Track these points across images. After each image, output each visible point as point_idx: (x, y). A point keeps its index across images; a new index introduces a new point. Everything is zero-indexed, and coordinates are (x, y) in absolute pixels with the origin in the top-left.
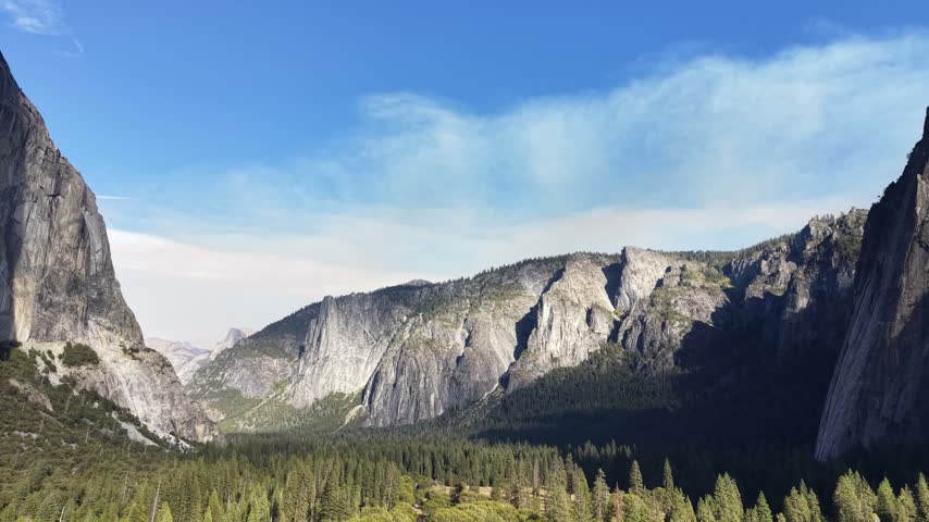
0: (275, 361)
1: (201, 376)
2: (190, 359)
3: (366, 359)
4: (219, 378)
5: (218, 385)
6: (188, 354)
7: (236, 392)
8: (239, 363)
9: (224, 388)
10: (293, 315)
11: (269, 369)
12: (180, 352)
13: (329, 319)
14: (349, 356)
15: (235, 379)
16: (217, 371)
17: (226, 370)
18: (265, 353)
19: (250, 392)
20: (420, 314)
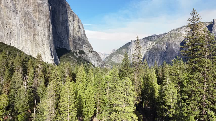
0: (122, 55)
1: (107, 59)
2: (105, 56)
5: (109, 60)
6: (105, 55)
7: (114, 62)
8: (114, 56)
9: (112, 61)
10: (125, 45)
11: (120, 57)
13: (133, 45)
16: (110, 58)
17: (112, 57)
18: (119, 53)
19: (117, 62)
20: (155, 43)
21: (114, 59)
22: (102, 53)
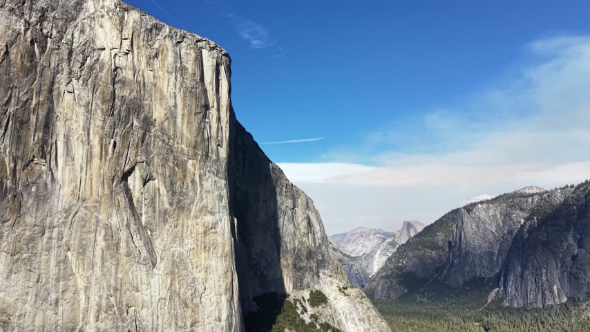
0: (434, 252)
1: (390, 263)
2: (384, 240)
3: (496, 252)
4: (401, 264)
5: (397, 268)
6: (382, 236)
7: (412, 274)
8: (411, 254)
9: (404, 271)
10: (440, 219)
11: (431, 259)
12: (377, 235)
13: (465, 225)
14: (483, 250)
15: (410, 265)
16: (399, 259)
17: (403, 259)
18: (427, 247)
19: (420, 274)
20: (535, 218)
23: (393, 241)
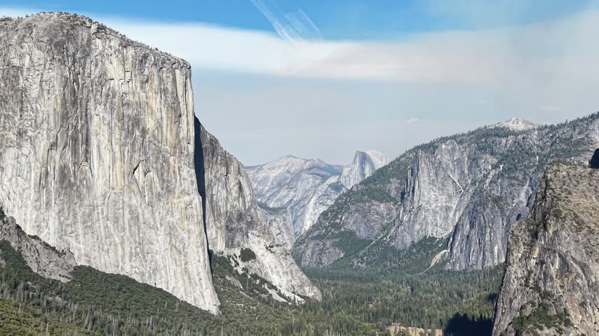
0: (382, 206)
1: (324, 219)
3: (454, 207)
4: (338, 221)
5: (334, 226)
7: (352, 233)
8: (353, 208)
9: (342, 229)
11: (377, 214)
12: (314, 170)
13: (420, 173)
14: (439, 205)
15: (351, 222)
16: (337, 214)
17: (343, 214)
18: (374, 198)
19: (362, 233)
20: (501, 166)
21: (351, 221)
22: (307, 161)
23: (338, 182)
